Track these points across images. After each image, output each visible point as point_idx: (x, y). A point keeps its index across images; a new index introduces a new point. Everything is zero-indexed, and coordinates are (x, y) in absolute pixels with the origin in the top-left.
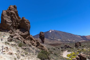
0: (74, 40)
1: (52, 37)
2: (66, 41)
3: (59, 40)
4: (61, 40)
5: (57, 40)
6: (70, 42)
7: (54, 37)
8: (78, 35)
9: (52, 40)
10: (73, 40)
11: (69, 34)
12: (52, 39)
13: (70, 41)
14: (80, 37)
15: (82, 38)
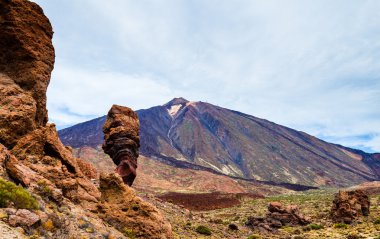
0: (322, 174)
1: (179, 149)
2: (272, 183)
3: (225, 170)
4: (238, 172)
5: (215, 172)
6: (297, 188)
7: (193, 150)
8: (347, 149)
9: (180, 170)
10: (312, 178)
11: (296, 139)
12: (182, 159)
13: (294, 181)
14: (359, 158)
15: (367, 169)
